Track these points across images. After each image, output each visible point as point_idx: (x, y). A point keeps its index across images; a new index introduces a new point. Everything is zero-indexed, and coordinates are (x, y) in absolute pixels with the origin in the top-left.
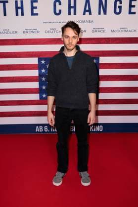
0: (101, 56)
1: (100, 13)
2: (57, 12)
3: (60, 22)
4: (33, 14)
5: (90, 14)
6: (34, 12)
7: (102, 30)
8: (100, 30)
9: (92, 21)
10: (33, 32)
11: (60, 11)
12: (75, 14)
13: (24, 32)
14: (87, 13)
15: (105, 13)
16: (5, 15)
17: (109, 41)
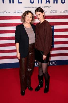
0: (55, 25)
1: (54, 3)
2: (32, 2)
3: (34, 7)
4: (19, 3)
5: (49, 3)
6: (20, 2)
7: (56, 11)
8: (54, 11)
9: (50, 7)
10: (19, 12)
11: (34, 1)
12: (41, 3)
13: (14, 12)
14: (48, 3)
15: (57, 3)
16: (3, 2)
17: (59, 17)
